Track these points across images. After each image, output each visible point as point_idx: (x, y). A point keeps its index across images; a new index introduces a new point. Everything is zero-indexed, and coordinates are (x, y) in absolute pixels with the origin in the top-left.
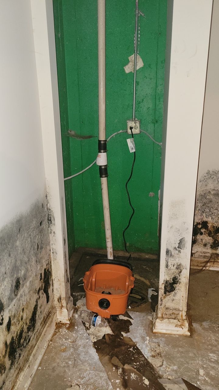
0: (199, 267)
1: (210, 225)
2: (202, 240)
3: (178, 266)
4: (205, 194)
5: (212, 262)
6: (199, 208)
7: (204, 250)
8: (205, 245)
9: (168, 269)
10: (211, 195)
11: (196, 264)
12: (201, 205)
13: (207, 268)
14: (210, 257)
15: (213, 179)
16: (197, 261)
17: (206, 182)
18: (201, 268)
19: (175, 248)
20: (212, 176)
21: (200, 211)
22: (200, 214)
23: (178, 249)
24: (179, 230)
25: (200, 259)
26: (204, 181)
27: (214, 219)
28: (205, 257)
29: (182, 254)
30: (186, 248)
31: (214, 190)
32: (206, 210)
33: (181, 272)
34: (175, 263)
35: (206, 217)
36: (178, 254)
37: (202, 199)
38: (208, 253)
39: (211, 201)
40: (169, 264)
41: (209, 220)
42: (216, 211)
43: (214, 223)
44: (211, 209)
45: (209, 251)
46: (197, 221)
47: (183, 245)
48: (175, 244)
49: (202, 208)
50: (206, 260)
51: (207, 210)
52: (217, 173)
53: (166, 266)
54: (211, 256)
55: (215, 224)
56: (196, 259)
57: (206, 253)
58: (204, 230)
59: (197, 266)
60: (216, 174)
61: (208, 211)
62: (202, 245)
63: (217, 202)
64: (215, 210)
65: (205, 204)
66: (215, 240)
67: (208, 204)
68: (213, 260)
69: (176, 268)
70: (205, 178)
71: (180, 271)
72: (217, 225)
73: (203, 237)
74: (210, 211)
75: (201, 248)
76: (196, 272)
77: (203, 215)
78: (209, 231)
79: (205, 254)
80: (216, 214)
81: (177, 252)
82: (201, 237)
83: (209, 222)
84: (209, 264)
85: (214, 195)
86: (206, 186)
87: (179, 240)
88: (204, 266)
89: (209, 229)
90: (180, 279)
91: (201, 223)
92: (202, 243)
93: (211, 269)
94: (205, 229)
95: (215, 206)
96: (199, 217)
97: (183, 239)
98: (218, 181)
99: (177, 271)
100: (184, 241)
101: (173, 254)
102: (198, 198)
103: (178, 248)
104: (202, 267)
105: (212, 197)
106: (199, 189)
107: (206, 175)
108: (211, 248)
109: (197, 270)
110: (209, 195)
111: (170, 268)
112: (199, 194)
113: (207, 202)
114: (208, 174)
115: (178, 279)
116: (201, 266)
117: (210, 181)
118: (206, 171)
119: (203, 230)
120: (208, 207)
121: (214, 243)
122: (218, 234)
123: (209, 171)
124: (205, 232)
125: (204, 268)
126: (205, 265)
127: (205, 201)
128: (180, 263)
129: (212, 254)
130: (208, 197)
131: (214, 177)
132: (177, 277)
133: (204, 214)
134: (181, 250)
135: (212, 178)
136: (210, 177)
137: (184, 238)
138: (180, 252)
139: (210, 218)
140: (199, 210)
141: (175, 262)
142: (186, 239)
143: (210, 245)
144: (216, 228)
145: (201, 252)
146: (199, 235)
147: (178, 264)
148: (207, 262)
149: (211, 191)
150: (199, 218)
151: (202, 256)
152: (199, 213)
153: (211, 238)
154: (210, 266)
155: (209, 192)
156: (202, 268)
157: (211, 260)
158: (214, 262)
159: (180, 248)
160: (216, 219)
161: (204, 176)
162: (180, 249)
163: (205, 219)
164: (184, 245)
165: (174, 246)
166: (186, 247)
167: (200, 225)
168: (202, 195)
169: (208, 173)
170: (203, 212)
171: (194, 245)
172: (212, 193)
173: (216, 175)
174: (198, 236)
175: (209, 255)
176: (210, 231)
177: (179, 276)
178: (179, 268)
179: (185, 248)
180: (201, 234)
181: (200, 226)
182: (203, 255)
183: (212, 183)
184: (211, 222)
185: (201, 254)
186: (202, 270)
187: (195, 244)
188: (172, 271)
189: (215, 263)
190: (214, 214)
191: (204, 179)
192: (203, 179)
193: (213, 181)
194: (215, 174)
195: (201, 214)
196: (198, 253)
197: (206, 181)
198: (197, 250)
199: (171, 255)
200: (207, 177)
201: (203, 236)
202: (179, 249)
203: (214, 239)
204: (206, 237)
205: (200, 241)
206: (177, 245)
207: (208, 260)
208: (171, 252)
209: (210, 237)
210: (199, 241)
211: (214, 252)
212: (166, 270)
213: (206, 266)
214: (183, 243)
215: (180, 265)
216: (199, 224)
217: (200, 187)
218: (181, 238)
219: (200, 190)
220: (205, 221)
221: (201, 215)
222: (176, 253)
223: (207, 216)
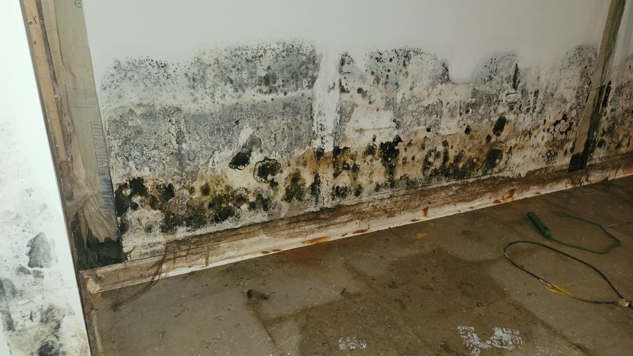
0: (145, 277)
1: (149, 185)
2: (138, 220)
3: (46, 313)
4: (121, 117)
5: (170, 260)
6: (116, 150)
7: (150, 240)
8: (149, 229)
9: (16, 332)
10: (137, 117)
11: (136, 274)
12: (120, 144)
13: (163, 275)
14: (166, 251)
15: (133, 81)
16: (138, 266)
17: (118, 90)
18: (149, 279)
19: (21, 270)
20: (130, 74)
21: (119, 159)
22: (121, 165)
23: (31, 270)
24: (18, 217)
25: (144, 262)
26: (113, 86)
27: (155, 170)
28: (153, 254)
29: (47, 281)
30: (57, 261)
31: (140, 105)
32: (132, 152)
33: (58, 326)
34: (35, 310)
35: (137, 169)
36: (35, 284)
37: (119, 130)
38: (159, 243)
39: (139, 132)
40: (14, 317)
41: (145, 173)
42: (155, 152)
43: (157, 179)
44: (145, 148)
45: (160, 239)
46: (119, 181)
47: (44, 254)
48: (17, 257)
49: (123, 151)
50: (156, 259)
51: (136, 153)
52: (137, 65)
53: (7, 326)
54: (167, 248)
55: (161, 179)
56: (135, 264)
57: (155, 244)
58: (139, 198)
59: (141, 276)
60: (137, 68)
61: (138, 154)
62: (143, 232)
63: (153, 132)
64: (153, 149)
65: (129, 140)
66: (168, 214)
67: (135, 138)
68: (172, 256)
69: (42, 321)
70: (112, 79)
71: (54, 324)
72: (164, 182)
73: (139, 213)
74: (143, 154)
75: (142, 237)
76: (140, 291)
77: (128, 166)
78: (150, 198)
79: (153, 249)
80: (156, 160)
81: (31, 277)
82: (136, 214)
83: (145, 179)
84: (164, 267)
85: (143, 116)
86: (120, 97)
87: (26, 243)
88: (157, 273)
89: (150, 193)
90: (61, 345)
91: (128, 183)
92: (141, 227)
93: (172, 274)
94: (141, 195)
95: (150, 141)
96: (122, 172)
97: (39, 239)
98: (144, 83)
99: (47, 328)
100: (43, 242)
101: (18, 286)
102: (107, 128)
103: (32, 267)
104: (151, 278)
105: (139, 122)
106: (104, 108)
107: (113, 71)
108: (162, 232)
109: (141, 288)
110: (131, 118)
111: (21, 328)
112: (107, 118)
113: (130, 135)
114: (117, 69)
115: (56, 347)
116: (149, 276)
117: (127, 86)
118: (112, 63)
119: (137, 199)
120: (136, 145)
121: (167, 220)
122: (170, 200)
123: (119, 62)
124: (141, 201)
125: (157, 278)
126: (158, 270)
127: (126, 132)
128: (48, 305)
129: (169, 243)
130: (130, 123)
131: (133, 76)
132: (50, 344)
133: (131, 163)
134: (41, 270)
135: (130, 79)
136: (125, 76)
137: (41, 233)
138: (38, 275)
139: (147, 169)
140: (117, 155)
141: (33, 307)
142: (47, 237)
143: (159, 226)
144: (165, 187)
145: (143, 246)
146: (130, 210)
147: (45, 309)
148: (160, 263)
149: (133, 108)
150: (121, 174)
151: (146, 254)
152: (119, 162)
153: (158, 211)
154: (168, 270)
155: (131, 111)
156: (153, 279)
157: (168, 257)
158: (174, 258)
159: (37, 266)
160: (160, 169)
161: (108, 75)
162: (38, 269)
163: (136, 174)
164: (47, 253)
165: (14, 264)
166: (57, 258)
167: (127, 188)
168: (115, 121)
169: (117, 66)
170: (127, 158)
171: (124, 235)
172: (138, 112)
173: (138, 70)
174: (128, 214)
175: (160, 247)
176: (153, 198)
177: (57, 337)
178: (51, 318)
179: (53, 262)
180: (135, 207)
181: (128, 192)
182: (149, 250)
183: (132, 91)
184: (151, 177)
185: (144, 251)
186: (152, 282)
187: (127, 233)
188: (32, 333)
189: (178, 260)
190: (152, 159)
191: (112, 82)
192: (108, 82)
193: (135, 86)
194: (134, 69)
195: (124, 164)
196: (137, 250)
197: (117, 87)
198: (134, 244)
199: (14, 293)
200: (117, 77)
201: (139, 211)
202: (35, 268)
203: (164, 212)
204: (146, 211)
205: (136, 224)
206: (25, 261)
207: (160, 258)
208: (11, 282)
209: (155, 209)
210: (134, 224)
211: (171, 238)
212: (10, 336)
213: (160, 271)
214: (42, 250)
215: (50, 310)
216: (125, 186)
217: (107, 102)
218: (32, 236)
219: (108, 109)
220: (136, 178)
221: (125, 166)
222: (28, 281)
223: (139, 167)
